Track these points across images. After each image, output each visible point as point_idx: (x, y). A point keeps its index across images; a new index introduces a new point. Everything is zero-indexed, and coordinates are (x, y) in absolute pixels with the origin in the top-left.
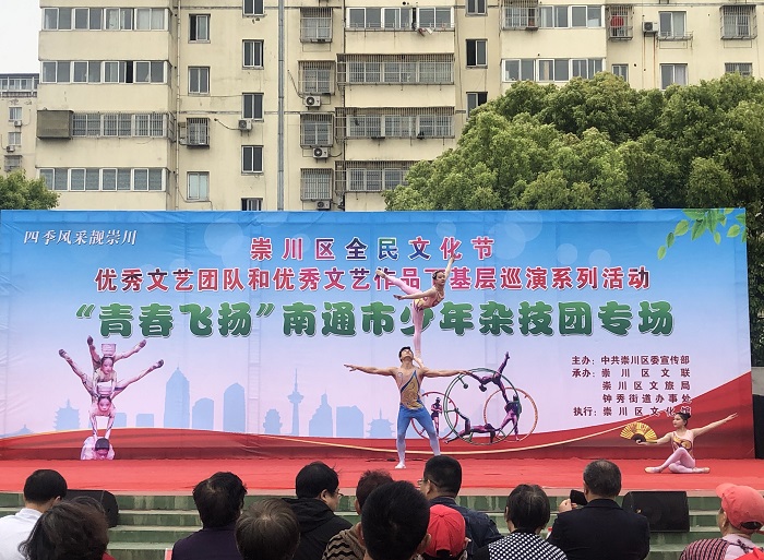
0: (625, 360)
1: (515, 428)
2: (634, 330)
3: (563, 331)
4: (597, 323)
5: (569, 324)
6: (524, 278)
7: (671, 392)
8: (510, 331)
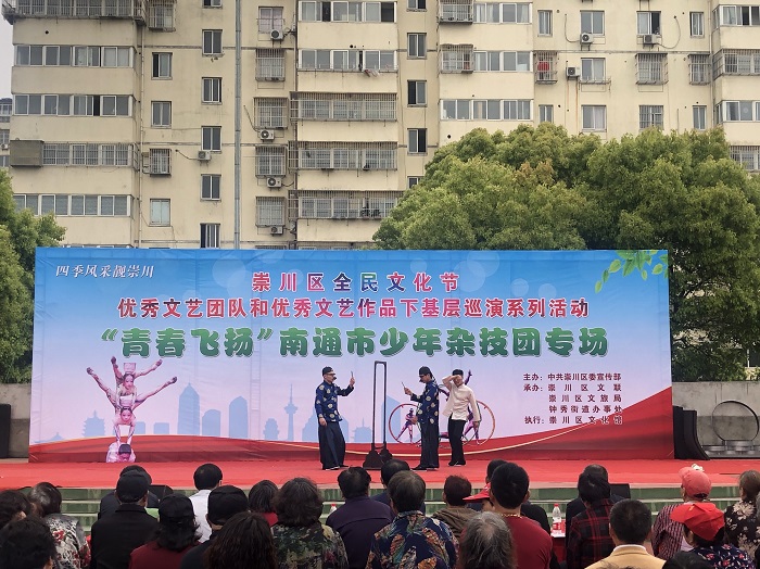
0: (568, 377)
1: (476, 434)
2: (575, 352)
3: (516, 353)
4: (545, 346)
5: (521, 346)
6: (484, 308)
7: (606, 404)
8: (472, 353)
